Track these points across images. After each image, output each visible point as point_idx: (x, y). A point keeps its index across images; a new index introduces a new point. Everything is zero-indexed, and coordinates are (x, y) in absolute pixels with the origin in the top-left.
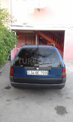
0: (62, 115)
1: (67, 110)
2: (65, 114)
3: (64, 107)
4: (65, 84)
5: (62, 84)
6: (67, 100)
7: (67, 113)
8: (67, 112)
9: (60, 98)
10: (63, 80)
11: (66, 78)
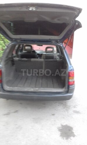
0: (67, 139)
1: (74, 131)
2: (72, 138)
3: (70, 126)
4: (73, 95)
5: (69, 94)
6: (76, 116)
7: (74, 136)
8: (75, 134)
9: (66, 113)
10: (71, 89)
11: (74, 86)
